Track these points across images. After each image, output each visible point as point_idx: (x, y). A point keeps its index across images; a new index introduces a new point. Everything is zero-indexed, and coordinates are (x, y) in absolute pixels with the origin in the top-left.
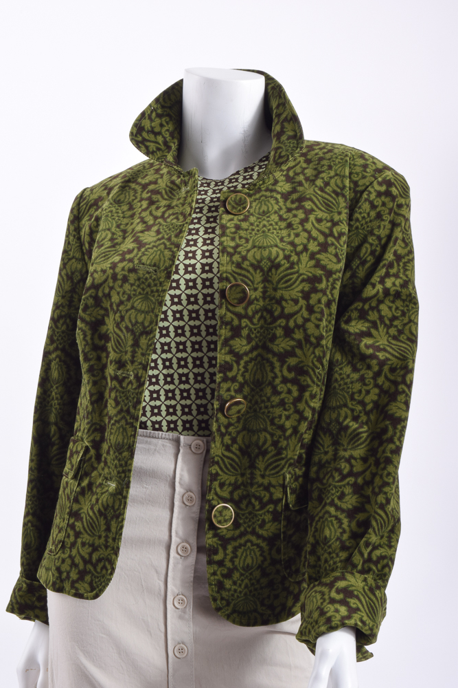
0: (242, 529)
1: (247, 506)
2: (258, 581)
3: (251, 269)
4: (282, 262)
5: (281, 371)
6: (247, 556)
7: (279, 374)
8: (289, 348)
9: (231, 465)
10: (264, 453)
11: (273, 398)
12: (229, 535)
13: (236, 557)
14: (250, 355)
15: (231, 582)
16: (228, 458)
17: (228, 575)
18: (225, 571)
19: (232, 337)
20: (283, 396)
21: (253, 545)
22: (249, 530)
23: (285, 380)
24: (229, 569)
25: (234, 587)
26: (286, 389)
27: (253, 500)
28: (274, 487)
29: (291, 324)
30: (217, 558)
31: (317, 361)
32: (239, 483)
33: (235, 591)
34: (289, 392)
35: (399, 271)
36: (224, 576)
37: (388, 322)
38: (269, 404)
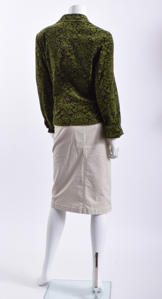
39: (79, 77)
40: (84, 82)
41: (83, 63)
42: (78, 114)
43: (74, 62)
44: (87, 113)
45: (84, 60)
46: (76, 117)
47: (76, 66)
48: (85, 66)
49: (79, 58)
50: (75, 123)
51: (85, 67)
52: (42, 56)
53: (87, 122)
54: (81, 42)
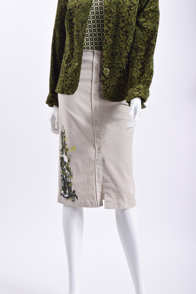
0: (111, 75)
1: (113, 69)
2: (116, 90)
3: (113, 4)
4: (122, 2)
5: (121, 32)
6: (113, 83)
7: (121, 33)
8: (123, 26)
9: (108, 58)
10: (117, 55)
11: (119, 40)
12: (108, 77)
13: (110, 83)
14: (113, 28)
15: (109, 90)
16: (107, 56)
17: (108, 88)
18: (107, 87)
19: (108, 23)
20: (122, 39)
21: (114, 79)
22: (113, 75)
23: (123, 35)
24: (108, 86)
25: (109, 91)
26: (123, 37)
27: (114, 67)
28: (120, 64)
29: (124, 19)
30: (105, 83)
31: (131, 29)
32: (111, 63)
33: (110, 92)
34: (124, 38)
35: (154, 4)
36: (107, 88)
37: (151, 18)
38: (118, 41)
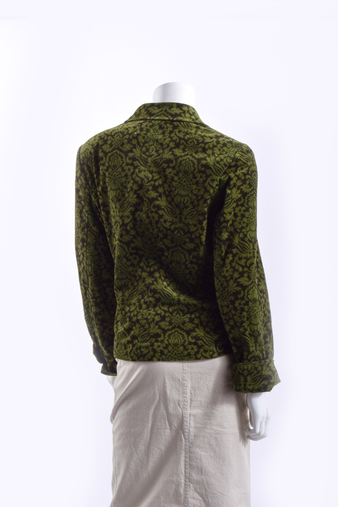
39: (176, 249)
40: (187, 260)
41: (187, 215)
42: (172, 333)
43: (164, 214)
44: (194, 330)
45: (188, 209)
46: (168, 340)
47: (170, 224)
48: (191, 223)
49: (176, 205)
50: (166, 355)
51: (190, 227)
52: (90, 197)
53: (193, 352)
54: (181, 167)
